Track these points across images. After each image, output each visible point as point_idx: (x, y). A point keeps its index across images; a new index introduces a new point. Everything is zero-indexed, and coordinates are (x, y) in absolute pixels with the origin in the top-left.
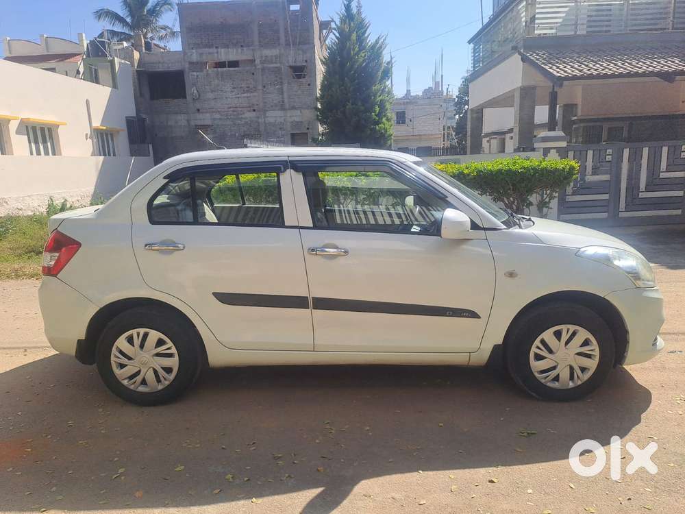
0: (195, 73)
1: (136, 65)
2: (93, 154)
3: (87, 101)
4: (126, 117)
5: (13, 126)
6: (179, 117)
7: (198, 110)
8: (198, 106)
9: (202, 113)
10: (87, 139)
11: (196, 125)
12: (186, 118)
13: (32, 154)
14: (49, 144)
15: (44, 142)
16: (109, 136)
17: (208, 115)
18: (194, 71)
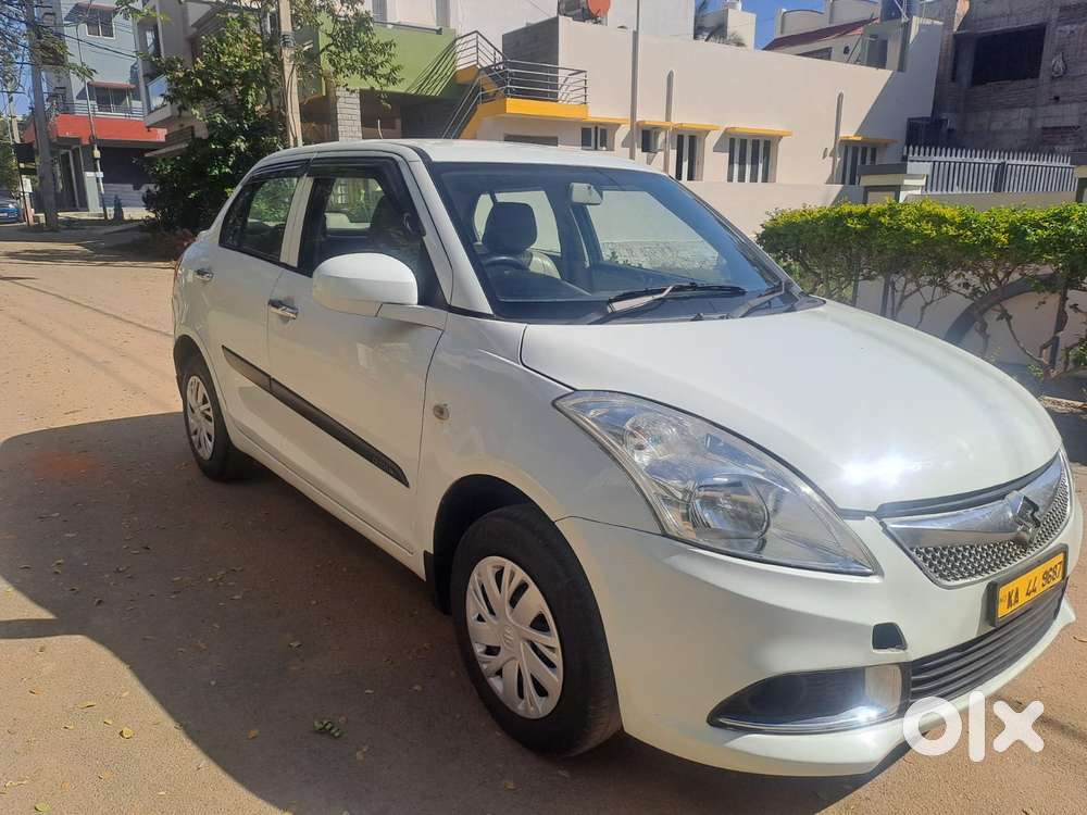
0: (1068, 27)
1: (956, 25)
2: (830, 181)
3: (841, 96)
4: (909, 119)
5: (711, 140)
6: (1015, 114)
7: (1057, 98)
8: (1059, 89)
9: (1064, 103)
10: (824, 157)
11: (1045, 128)
12: (1028, 116)
13: (730, 179)
14: (761, 166)
15: (755, 162)
16: (869, 153)
17: (1075, 106)
18: (1066, 24)
